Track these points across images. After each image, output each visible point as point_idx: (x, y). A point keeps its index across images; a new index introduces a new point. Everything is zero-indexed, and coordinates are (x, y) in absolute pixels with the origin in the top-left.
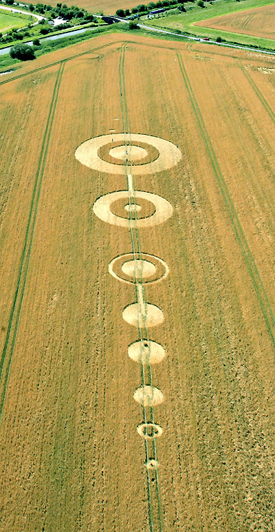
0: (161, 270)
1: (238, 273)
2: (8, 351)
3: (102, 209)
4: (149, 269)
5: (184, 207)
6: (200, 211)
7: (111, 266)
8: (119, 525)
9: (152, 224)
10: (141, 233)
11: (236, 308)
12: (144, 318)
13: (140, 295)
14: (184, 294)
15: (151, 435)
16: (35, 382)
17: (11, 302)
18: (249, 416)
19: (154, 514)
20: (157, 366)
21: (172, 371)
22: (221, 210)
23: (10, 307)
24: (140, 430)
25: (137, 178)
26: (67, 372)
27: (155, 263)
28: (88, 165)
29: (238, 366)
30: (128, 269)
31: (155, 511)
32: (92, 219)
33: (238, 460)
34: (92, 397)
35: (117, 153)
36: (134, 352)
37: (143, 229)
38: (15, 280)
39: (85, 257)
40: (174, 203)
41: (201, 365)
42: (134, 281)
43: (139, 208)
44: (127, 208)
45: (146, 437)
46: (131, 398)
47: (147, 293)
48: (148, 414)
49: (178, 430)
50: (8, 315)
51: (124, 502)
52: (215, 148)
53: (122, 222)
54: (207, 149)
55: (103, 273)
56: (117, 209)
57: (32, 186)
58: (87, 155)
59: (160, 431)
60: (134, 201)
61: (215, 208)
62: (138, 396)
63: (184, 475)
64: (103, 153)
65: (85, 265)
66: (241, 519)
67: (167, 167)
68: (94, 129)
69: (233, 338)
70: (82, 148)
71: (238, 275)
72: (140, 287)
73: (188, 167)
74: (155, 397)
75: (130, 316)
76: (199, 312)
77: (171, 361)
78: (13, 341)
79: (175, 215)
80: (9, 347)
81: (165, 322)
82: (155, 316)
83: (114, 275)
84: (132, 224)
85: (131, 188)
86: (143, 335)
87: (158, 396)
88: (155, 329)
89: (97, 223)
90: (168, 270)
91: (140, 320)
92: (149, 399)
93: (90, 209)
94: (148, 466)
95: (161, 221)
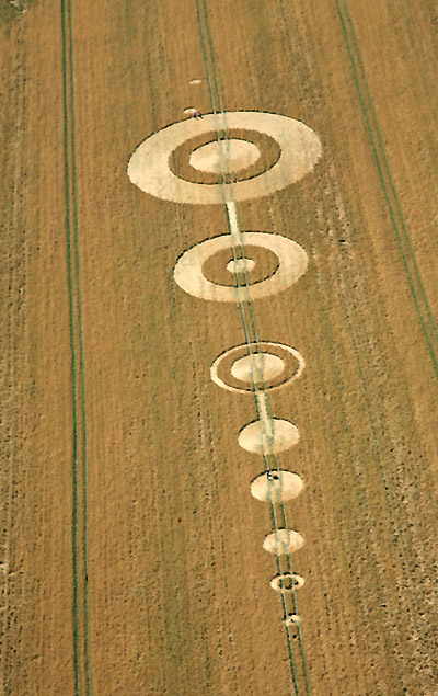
0: (292, 364)
1: (410, 352)
2: (79, 516)
3: (190, 276)
4: (274, 365)
5: (325, 251)
6: (353, 255)
7: (214, 370)
8: (257, 689)
9: (274, 291)
10: (257, 308)
11: (406, 407)
12: (271, 440)
13: (263, 407)
14: (328, 397)
15: (290, 587)
16: (126, 549)
17: (69, 447)
18: (418, 548)
19: (299, 671)
20: (292, 502)
21: (314, 506)
22: (388, 248)
23: (69, 455)
24: (274, 584)
25: (243, 207)
26: (169, 529)
27: (284, 355)
28: (155, 193)
29: (406, 488)
30: (240, 371)
31: (300, 668)
32: (176, 295)
33: (403, 599)
34: (207, 554)
35: (203, 161)
36: (260, 490)
37: (259, 301)
38: (68, 414)
39: (171, 361)
40: (309, 248)
41: (354, 493)
42: (251, 387)
43: (251, 264)
44: (231, 267)
45: (284, 591)
46: (259, 547)
47: (273, 402)
48: (285, 565)
49: (325, 577)
50: (68, 467)
51: (260, 665)
52: (383, 124)
53: (225, 294)
54: (367, 129)
55: (203, 382)
56: (214, 270)
57: (62, 248)
58: (150, 171)
59: (301, 581)
60: (240, 253)
61: (378, 245)
62: (269, 544)
63: (333, 626)
64: (179, 163)
65: (174, 372)
66: (405, 662)
67: (296, 177)
68: (155, 113)
69: (399, 450)
70: (139, 155)
71: (411, 356)
72: (261, 396)
73: (333, 171)
74: (293, 542)
75: (249, 441)
76: (351, 421)
77: (312, 492)
78: (84, 501)
79: (312, 267)
80: (80, 509)
81: (301, 441)
82: (287, 434)
83: (220, 383)
84: (241, 295)
85: (234, 228)
86: (269, 466)
87: (296, 540)
88: (286, 453)
89: (185, 300)
90: (302, 364)
91: (265, 443)
92: (284, 546)
93: (170, 278)
94: (288, 622)
95: (289, 282)
